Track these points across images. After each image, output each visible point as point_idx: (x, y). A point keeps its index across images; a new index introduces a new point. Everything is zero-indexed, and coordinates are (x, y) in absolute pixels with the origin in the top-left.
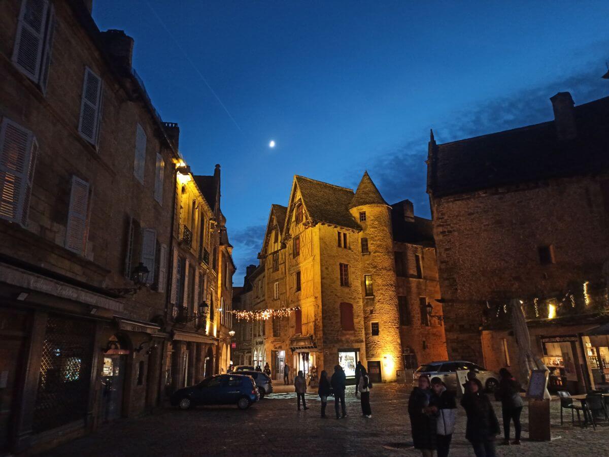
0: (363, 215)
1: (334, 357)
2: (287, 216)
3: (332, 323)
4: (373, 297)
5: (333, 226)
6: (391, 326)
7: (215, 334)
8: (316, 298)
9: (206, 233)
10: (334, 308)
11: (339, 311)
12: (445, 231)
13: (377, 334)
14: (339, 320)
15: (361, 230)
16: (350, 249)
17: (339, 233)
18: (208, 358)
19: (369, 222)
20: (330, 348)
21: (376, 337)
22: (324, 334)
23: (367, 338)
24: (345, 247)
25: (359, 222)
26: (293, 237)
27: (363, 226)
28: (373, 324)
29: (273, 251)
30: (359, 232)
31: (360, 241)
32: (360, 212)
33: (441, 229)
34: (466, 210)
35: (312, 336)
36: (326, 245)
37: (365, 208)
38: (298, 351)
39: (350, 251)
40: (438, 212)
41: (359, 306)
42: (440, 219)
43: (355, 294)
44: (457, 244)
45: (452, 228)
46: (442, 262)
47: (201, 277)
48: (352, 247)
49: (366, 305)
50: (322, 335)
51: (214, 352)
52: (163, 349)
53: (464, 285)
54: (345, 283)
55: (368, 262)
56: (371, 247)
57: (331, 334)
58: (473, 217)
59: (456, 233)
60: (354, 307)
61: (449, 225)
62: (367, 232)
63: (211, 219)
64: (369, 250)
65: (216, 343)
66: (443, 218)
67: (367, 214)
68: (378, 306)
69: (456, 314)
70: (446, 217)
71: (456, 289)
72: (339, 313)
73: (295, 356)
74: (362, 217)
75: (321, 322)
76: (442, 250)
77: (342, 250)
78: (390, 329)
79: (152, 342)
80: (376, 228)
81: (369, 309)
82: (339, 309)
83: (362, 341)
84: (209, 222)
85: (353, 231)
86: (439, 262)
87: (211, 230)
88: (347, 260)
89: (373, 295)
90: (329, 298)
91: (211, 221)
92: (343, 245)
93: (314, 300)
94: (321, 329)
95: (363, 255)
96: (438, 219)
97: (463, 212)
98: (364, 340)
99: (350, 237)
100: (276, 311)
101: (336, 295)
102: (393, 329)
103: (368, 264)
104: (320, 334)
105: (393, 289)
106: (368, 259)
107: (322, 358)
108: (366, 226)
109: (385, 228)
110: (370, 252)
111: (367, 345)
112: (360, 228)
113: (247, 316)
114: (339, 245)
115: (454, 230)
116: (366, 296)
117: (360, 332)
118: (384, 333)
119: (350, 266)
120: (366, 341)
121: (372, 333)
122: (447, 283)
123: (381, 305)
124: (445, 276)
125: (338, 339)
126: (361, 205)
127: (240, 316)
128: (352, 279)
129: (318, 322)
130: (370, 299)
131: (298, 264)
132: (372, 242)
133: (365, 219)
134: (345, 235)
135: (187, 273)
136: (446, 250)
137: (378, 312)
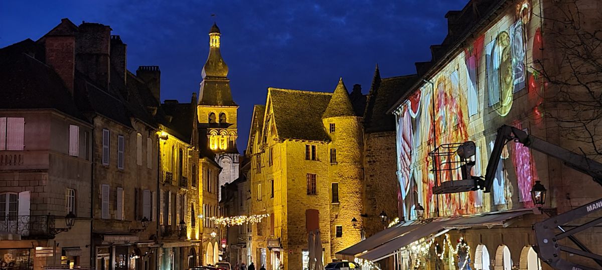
0: (332, 127)
1: (298, 256)
2: (264, 125)
3: (297, 228)
4: (338, 203)
5: (301, 141)
6: (354, 229)
7: (197, 237)
8: (283, 206)
9: (184, 160)
10: (300, 214)
11: (305, 217)
12: (371, 161)
13: (341, 236)
14: (305, 225)
15: (330, 141)
16: (318, 160)
17: (307, 146)
18: (192, 256)
19: (337, 133)
20: (294, 248)
21: (339, 239)
22: (289, 237)
23: (332, 240)
24: (314, 158)
25: (329, 133)
26: (269, 145)
27: (332, 137)
28: (337, 227)
29: (256, 153)
30: (328, 143)
31: (329, 151)
32: (330, 124)
33: (368, 159)
34: (386, 145)
35: (279, 239)
36: (294, 158)
37: (335, 120)
38: (274, 250)
39: (318, 162)
40: (367, 145)
41: (325, 212)
42: (368, 150)
43: (322, 201)
44: (378, 172)
45: (376, 159)
46: (368, 186)
47: (182, 197)
48: (320, 158)
49: (332, 210)
50: (287, 238)
51: (197, 251)
52: (157, 254)
53: (380, 205)
54: (312, 191)
55: (335, 172)
56: (339, 158)
57: (296, 237)
58: (390, 151)
59: (378, 163)
60: (320, 213)
61: (374, 156)
62: (336, 143)
63: (188, 147)
64: (337, 160)
65: (198, 244)
66: (370, 150)
67: (336, 126)
68: (342, 211)
69: (374, 227)
70: (372, 150)
71: (376, 207)
72: (304, 218)
73: (272, 254)
74: (332, 128)
75: (286, 227)
76: (368, 176)
77: (310, 162)
78: (353, 231)
79: (151, 250)
80: (344, 139)
81: (335, 214)
82: (304, 215)
83: (328, 242)
84: (187, 150)
85: (322, 143)
86: (365, 186)
87: (189, 156)
88: (315, 170)
89: (338, 202)
90: (295, 206)
91: (188, 149)
92: (311, 157)
93: (281, 208)
94: (286, 232)
95: (331, 165)
96: (367, 150)
97: (384, 147)
98: (330, 241)
99: (319, 148)
100: (248, 217)
101: (301, 203)
102: (356, 232)
103: (335, 173)
104: (286, 237)
105: (358, 196)
106: (335, 169)
107: (287, 257)
108: (335, 138)
109: (353, 139)
110: (337, 162)
111: (331, 245)
112: (328, 139)
113: (224, 221)
114: (307, 158)
115: (377, 161)
116: (332, 202)
117: (326, 234)
118: (347, 236)
119: (318, 176)
120: (331, 242)
121: (337, 235)
122: (370, 201)
123: (345, 211)
124: (369, 196)
125: (302, 241)
126: (332, 117)
127: (218, 222)
128: (319, 188)
129: (285, 227)
130: (336, 205)
131: (272, 173)
132: (339, 153)
133: (334, 131)
134: (314, 147)
135: (170, 201)
136: (371, 176)
137: (342, 217)
